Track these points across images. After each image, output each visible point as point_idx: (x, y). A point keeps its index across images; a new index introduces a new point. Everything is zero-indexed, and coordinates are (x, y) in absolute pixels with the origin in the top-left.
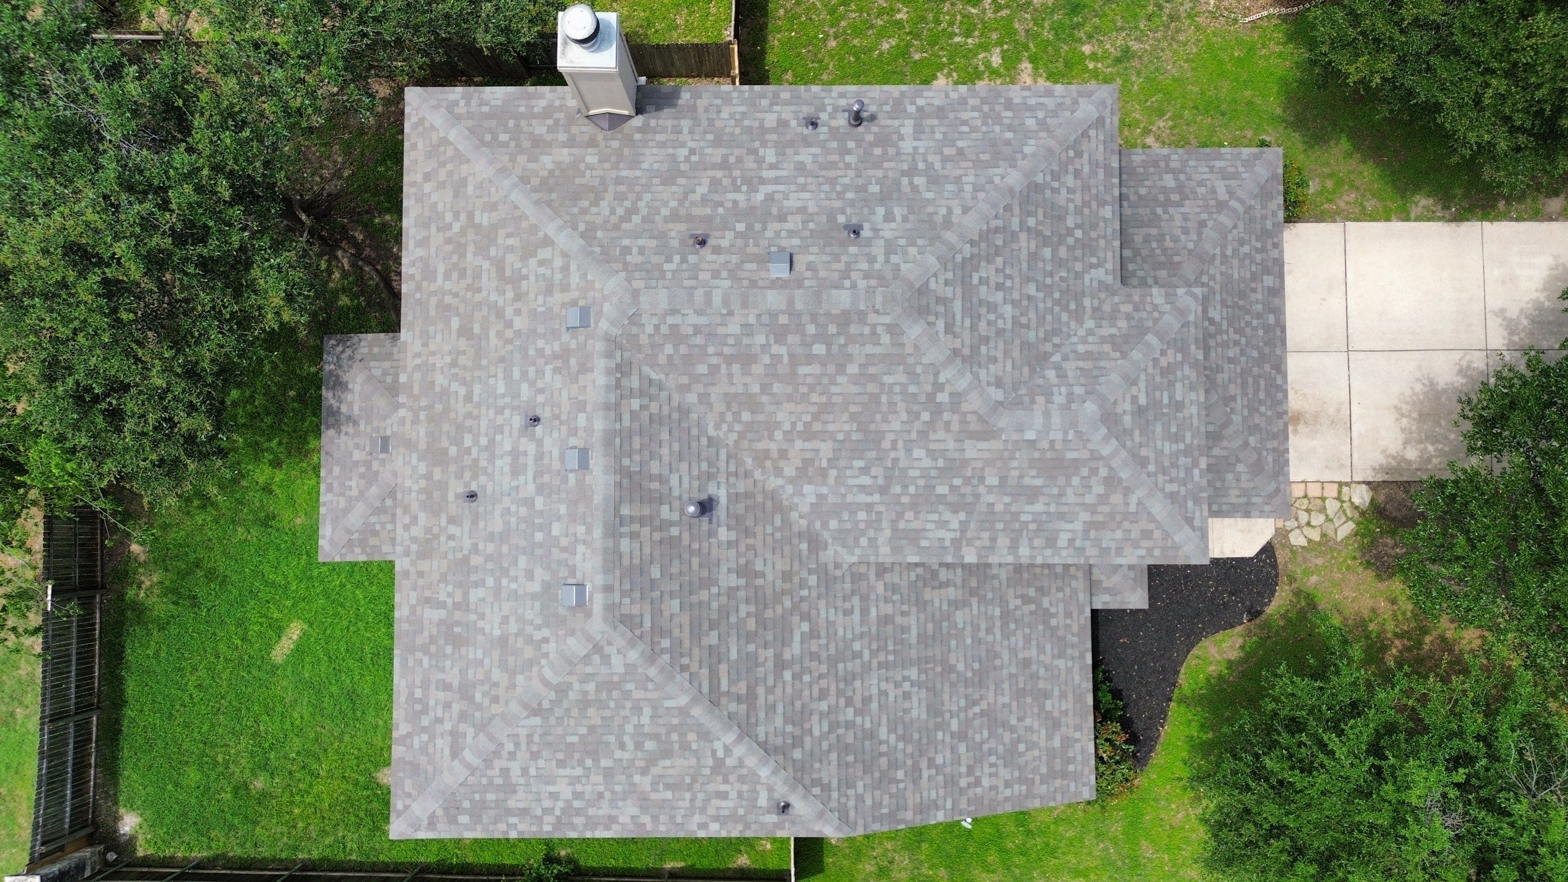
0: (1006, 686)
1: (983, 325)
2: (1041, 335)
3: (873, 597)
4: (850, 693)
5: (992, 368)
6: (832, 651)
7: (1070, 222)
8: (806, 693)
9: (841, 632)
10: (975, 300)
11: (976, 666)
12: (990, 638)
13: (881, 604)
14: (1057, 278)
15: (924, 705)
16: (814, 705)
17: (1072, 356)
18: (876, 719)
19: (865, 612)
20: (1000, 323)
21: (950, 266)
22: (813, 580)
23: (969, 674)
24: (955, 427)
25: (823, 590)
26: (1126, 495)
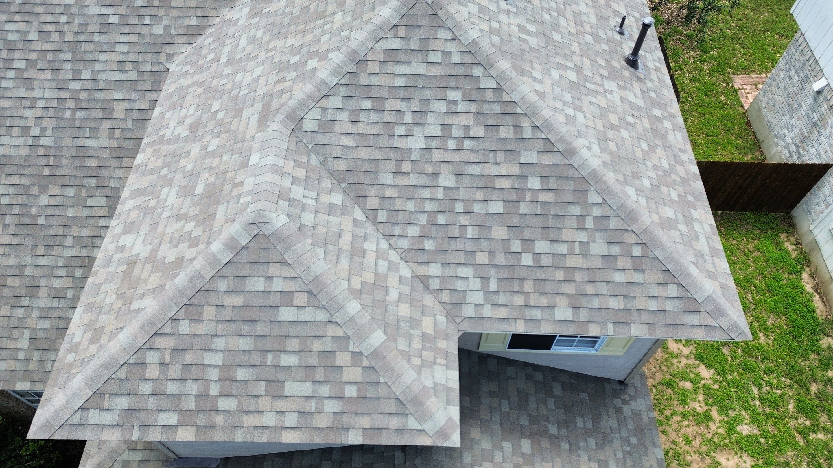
0: (12, 260)
1: (395, 104)
2: (389, 193)
3: (134, 96)
4: (40, 65)
5: (344, 116)
6: (85, 47)
7: (541, 246)
8: (49, 18)
9: (102, 57)
10: (427, 94)
11: (41, 221)
12: (69, 241)
13: (125, 105)
14: (464, 220)
15: (13, 151)
16: (35, 26)
17: (360, 232)
18: (8, 94)
19: (118, 86)
20: (400, 130)
21: (468, 59)
22: (159, 29)
23: (34, 211)
24: (278, 87)
25: (147, 40)
26: (154, 290)
